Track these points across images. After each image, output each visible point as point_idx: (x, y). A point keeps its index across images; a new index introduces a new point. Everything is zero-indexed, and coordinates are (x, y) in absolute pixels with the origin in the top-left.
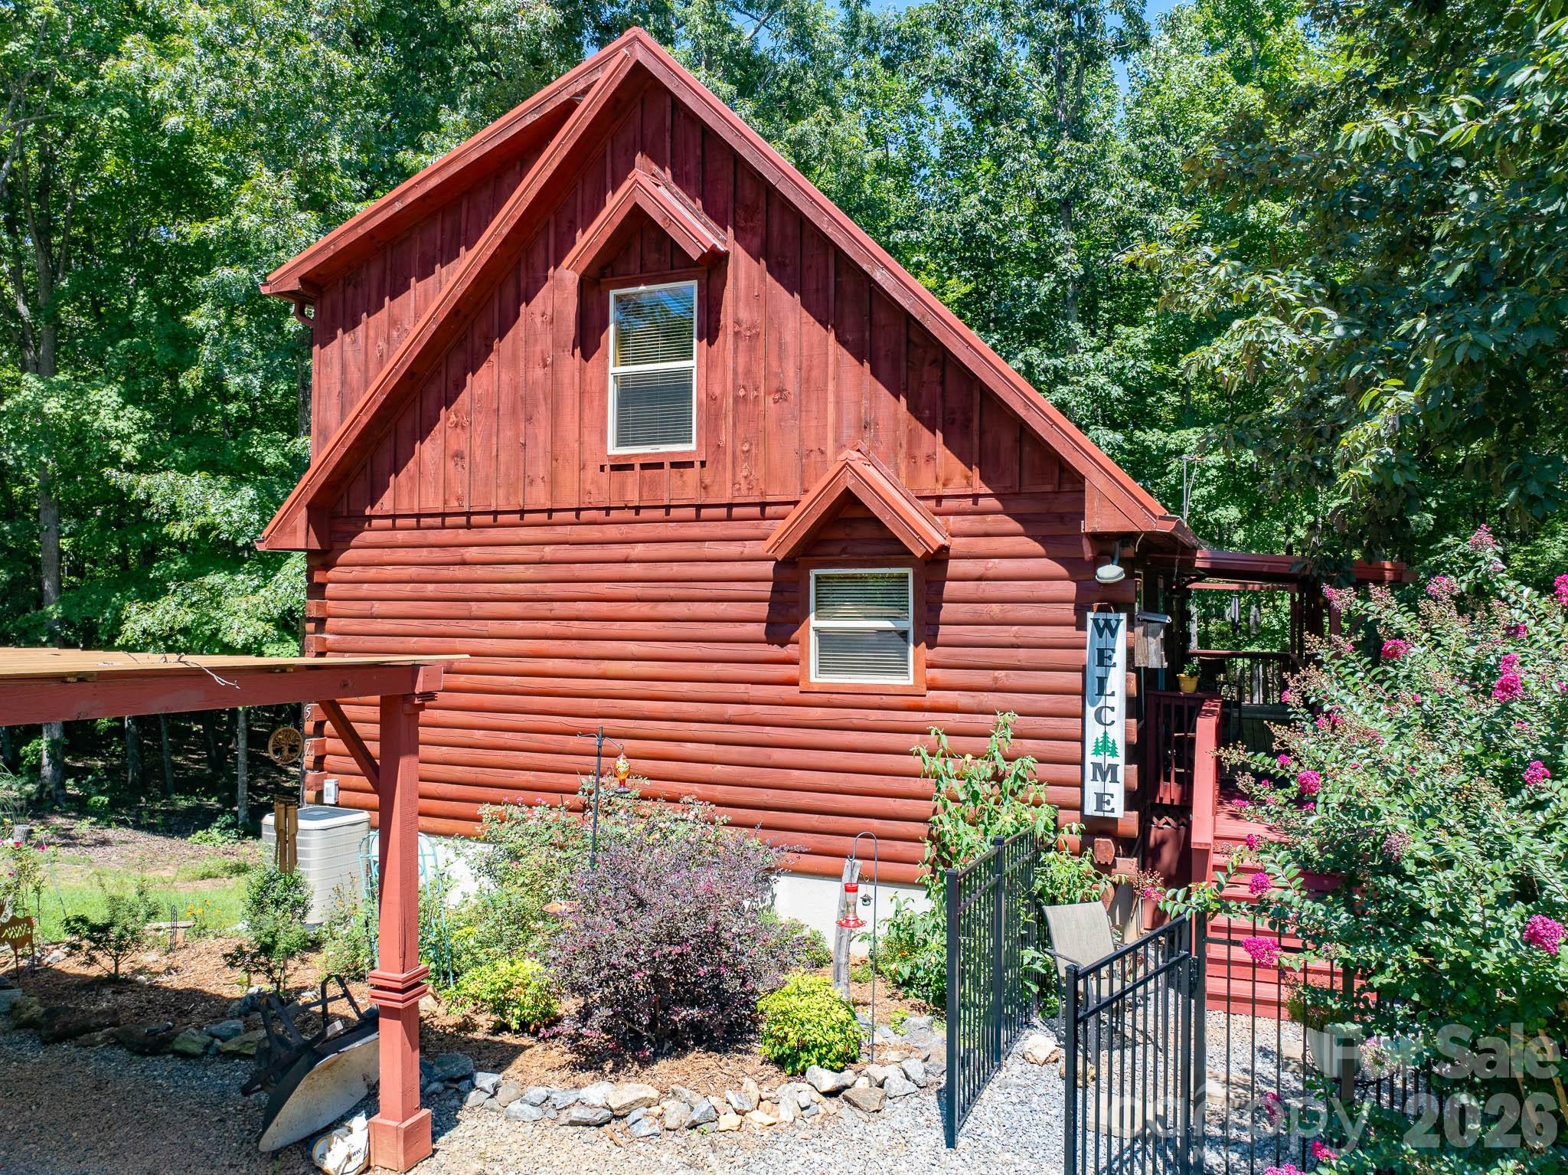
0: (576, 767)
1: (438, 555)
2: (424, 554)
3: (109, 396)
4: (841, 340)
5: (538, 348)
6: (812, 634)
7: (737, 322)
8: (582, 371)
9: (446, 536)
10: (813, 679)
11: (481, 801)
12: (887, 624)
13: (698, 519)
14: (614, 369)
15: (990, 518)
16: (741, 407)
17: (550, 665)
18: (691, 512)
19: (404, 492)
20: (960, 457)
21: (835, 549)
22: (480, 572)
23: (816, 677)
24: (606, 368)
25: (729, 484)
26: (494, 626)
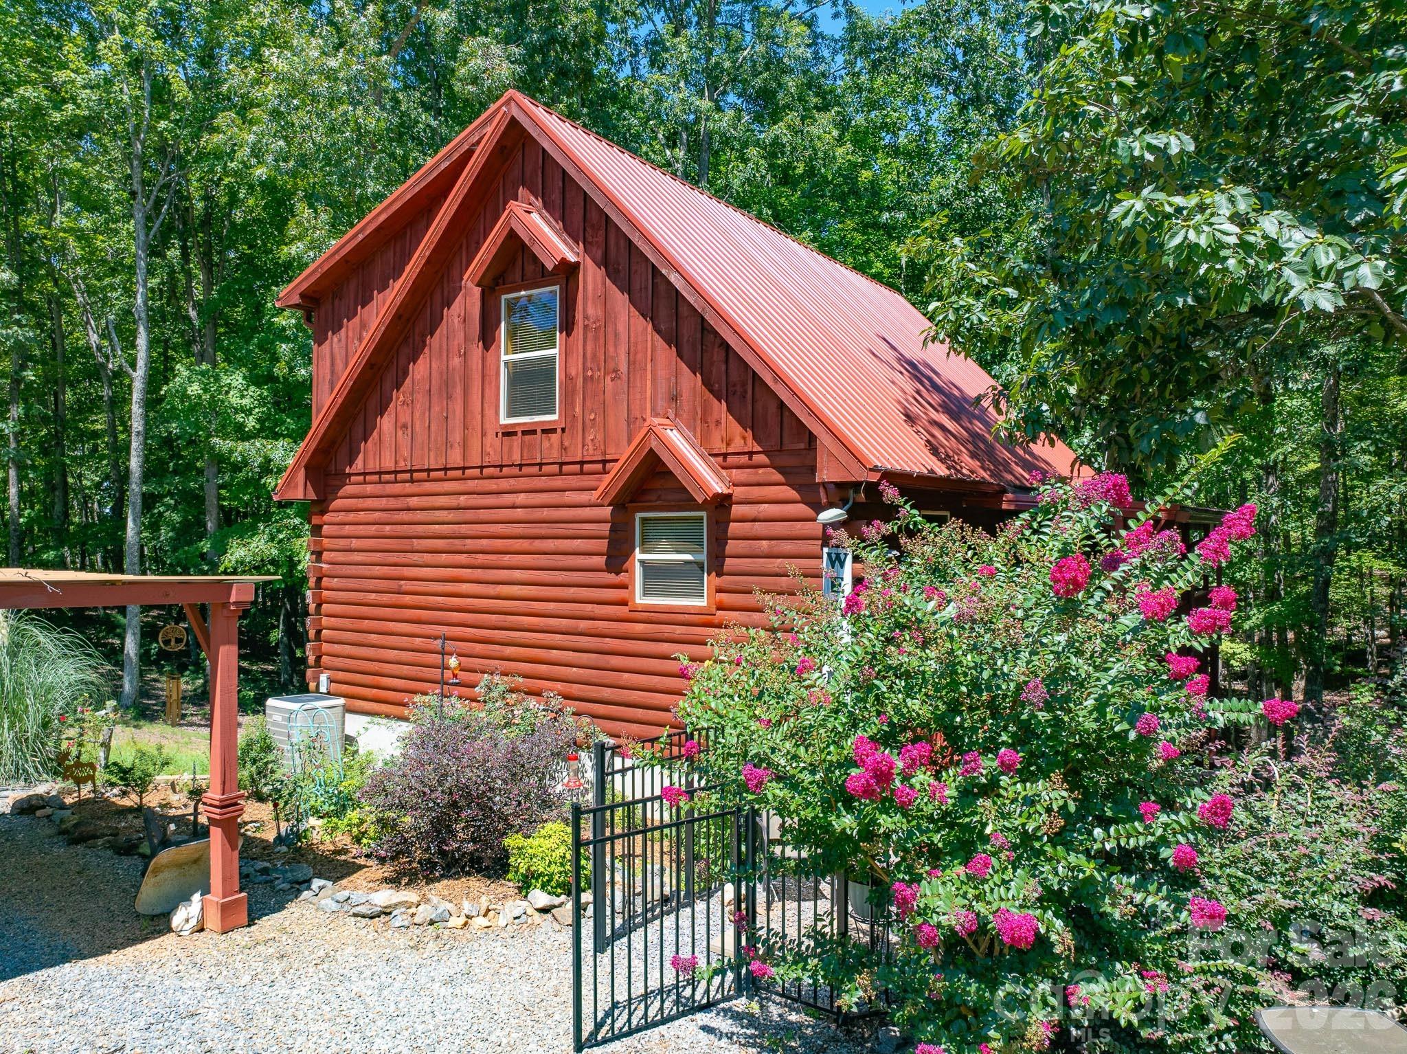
0: (477, 667)
1: (392, 503)
2: (383, 503)
3: (237, 379)
4: (657, 329)
5: (456, 343)
6: (637, 565)
7: (586, 317)
8: (483, 359)
9: (397, 488)
10: (638, 601)
11: (415, 692)
12: (688, 557)
13: (561, 474)
14: (504, 358)
15: (761, 471)
16: (589, 385)
17: (465, 588)
18: (556, 468)
19: (371, 455)
20: (740, 421)
21: (653, 497)
22: (419, 516)
23: (640, 600)
24: (499, 356)
25: (580, 446)
26: (427, 558)
